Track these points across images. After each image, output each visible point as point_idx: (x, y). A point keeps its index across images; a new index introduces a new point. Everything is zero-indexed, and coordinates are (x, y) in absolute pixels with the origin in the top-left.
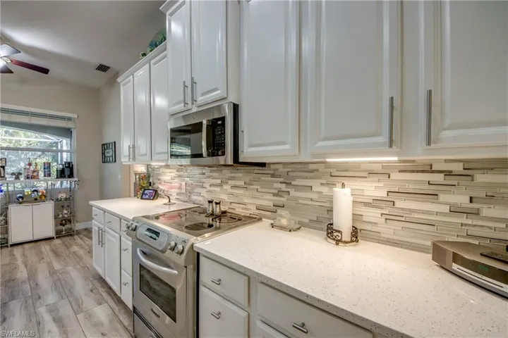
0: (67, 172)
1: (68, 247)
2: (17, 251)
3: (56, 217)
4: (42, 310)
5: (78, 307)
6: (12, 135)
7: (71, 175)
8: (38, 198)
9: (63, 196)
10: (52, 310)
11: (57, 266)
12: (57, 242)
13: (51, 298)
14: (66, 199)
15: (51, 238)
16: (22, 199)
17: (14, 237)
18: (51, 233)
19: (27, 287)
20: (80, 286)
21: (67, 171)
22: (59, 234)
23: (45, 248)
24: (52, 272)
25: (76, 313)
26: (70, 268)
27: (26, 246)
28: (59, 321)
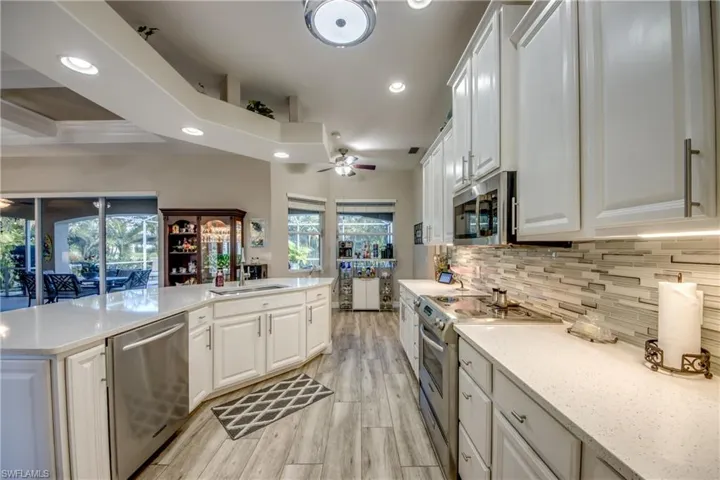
0: (389, 254)
1: (387, 320)
2: (357, 315)
3: (381, 293)
4: (365, 362)
5: (386, 370)
6: (359, 221)
7: (391, 257)
8: (371, 274)
9: (385, 274)
10: (371, 364)
11: (378, 333)
12: (381, 314)
13: (371, 355)
14: (388, 278)
15: (377, 311)
16: (360, 275)
17: (356, 306)
18: (377, 306)
19: (359, 342)
20: (390, 354)
21: (388, 252)
22: (382, 309)
23: (372, 316)
24: (374, 337)
25: (384, 372)
26: (385, 338)
27: (362, 313)
28: (372, 372)
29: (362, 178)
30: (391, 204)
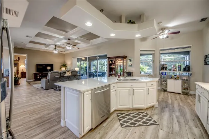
0: (187, 69)
1: (186, 99)
2: (169, 94)
3: (182, 86)
4: (174, 116)
5: (187, 123)
7: (189, 71)
8: (176, 78)
9: (185, 78)
10: (177, 117)
11: (181, 104)
12: (182, 96)
13: (178, 114)
14: (186, 80)
15: (180, 94)
16: (171, 78)
17: (169, 90)
18: (180, 92)
19: (171, 106)
20: (188, 115)
22: (183, 93)
23: (178, 96)
24: (179, 106)
25: (185, 124)
26: (185, 107)
27: (172, 93)
28: (179, 122)
29: (172, 38)
30: (188, 47)
